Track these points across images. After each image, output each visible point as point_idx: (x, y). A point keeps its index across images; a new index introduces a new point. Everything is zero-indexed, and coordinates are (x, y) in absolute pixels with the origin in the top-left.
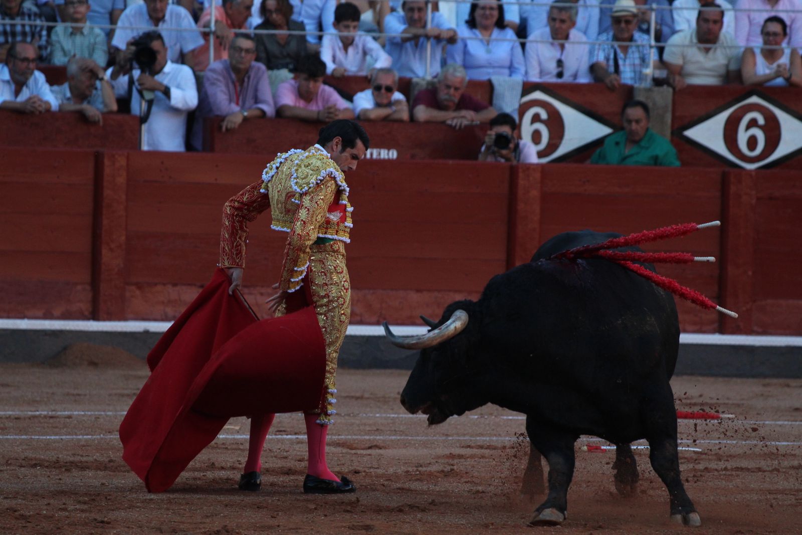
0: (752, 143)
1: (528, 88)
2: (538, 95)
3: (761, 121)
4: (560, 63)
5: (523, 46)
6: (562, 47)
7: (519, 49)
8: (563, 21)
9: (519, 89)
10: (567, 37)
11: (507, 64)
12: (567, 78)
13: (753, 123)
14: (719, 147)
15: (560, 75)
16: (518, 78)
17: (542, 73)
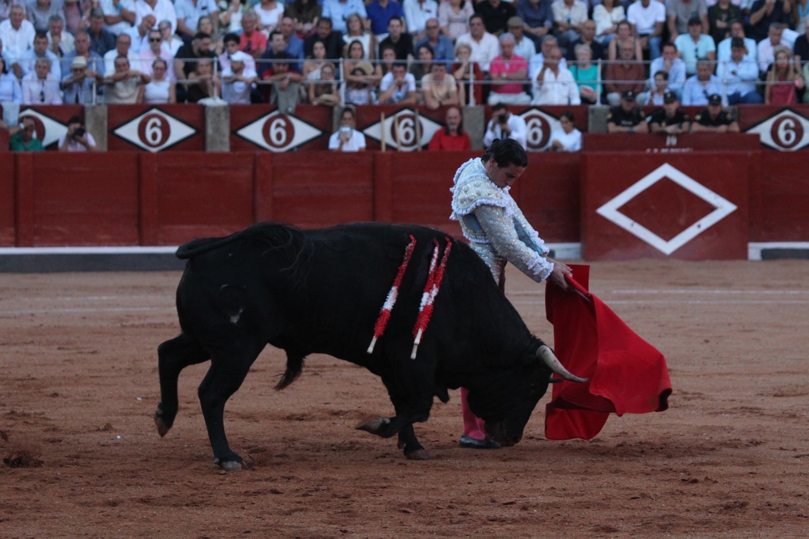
0: (154, 136)
1: (23, 108)
2: (29, 112)
3: (159, 123)
4: (42, 94)
5: (20, 84)
6: (43, 84)
7: (17, 85)
8: (44, 68)
9: (18, 109)
10: (45, 78)
11: (11, 92)
12: (47, 102)
13: (154, 125)
14: (135, 138)
15: (43, 100)
16: (18, 102)
17: (31, 99)
